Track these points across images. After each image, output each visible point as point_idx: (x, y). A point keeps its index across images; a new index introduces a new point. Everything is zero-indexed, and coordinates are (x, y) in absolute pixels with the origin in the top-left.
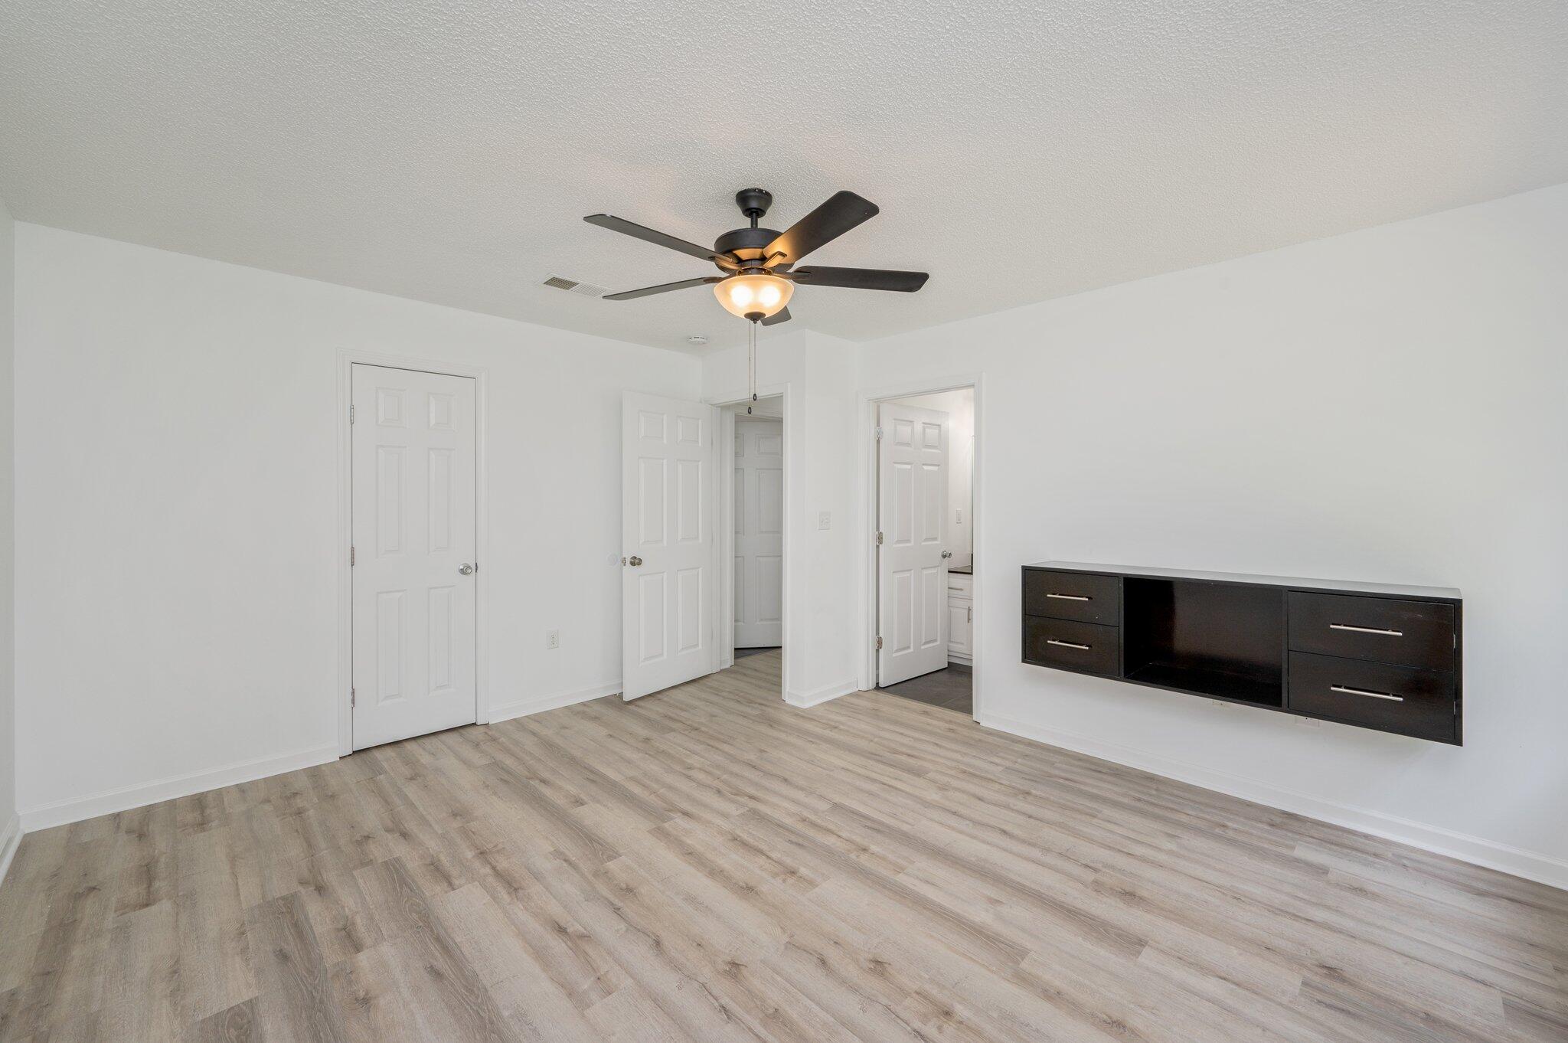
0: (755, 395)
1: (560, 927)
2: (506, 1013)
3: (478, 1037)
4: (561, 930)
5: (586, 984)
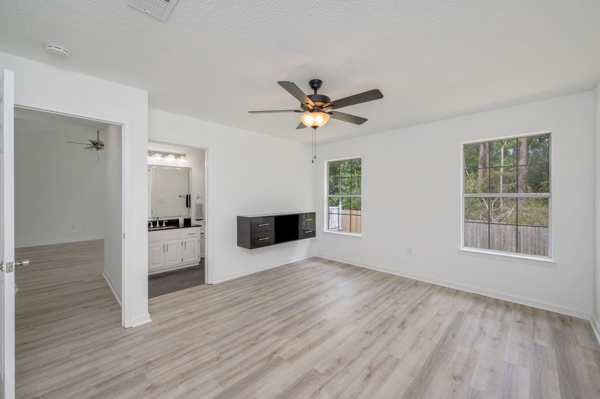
0: (315, 156)
1: (368, 376)
2: (413, 378)
3: (426, 382)
4: (369, 376)
5: (390, 362)
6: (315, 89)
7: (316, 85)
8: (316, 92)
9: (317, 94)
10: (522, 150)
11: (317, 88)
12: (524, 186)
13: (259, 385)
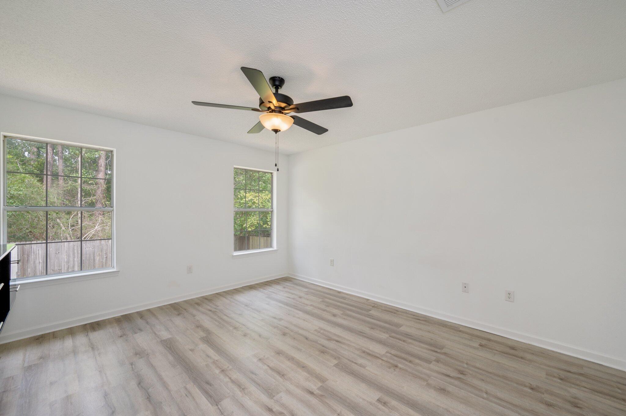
6: (277, 87)
7: (277, 83)
8: (277, 91)
9: (279, 93)
10: (101, 164)
11: (279, 87)
12: (103, 200)
13: (361, 400)
